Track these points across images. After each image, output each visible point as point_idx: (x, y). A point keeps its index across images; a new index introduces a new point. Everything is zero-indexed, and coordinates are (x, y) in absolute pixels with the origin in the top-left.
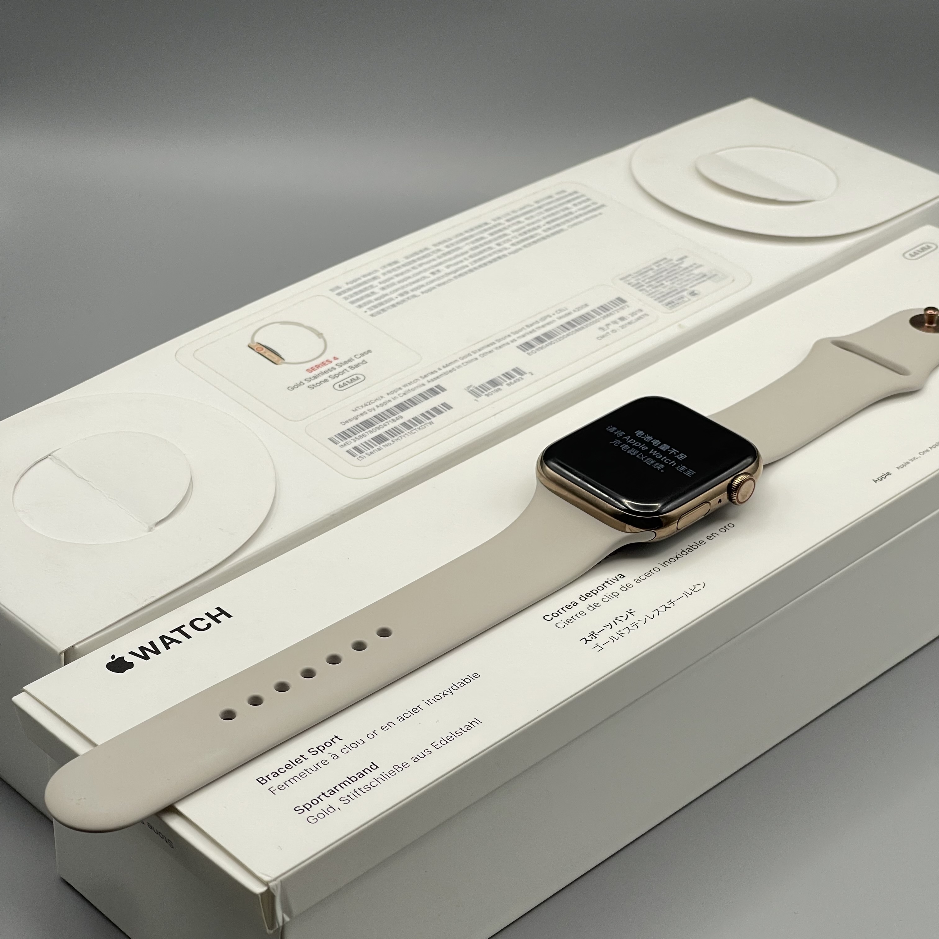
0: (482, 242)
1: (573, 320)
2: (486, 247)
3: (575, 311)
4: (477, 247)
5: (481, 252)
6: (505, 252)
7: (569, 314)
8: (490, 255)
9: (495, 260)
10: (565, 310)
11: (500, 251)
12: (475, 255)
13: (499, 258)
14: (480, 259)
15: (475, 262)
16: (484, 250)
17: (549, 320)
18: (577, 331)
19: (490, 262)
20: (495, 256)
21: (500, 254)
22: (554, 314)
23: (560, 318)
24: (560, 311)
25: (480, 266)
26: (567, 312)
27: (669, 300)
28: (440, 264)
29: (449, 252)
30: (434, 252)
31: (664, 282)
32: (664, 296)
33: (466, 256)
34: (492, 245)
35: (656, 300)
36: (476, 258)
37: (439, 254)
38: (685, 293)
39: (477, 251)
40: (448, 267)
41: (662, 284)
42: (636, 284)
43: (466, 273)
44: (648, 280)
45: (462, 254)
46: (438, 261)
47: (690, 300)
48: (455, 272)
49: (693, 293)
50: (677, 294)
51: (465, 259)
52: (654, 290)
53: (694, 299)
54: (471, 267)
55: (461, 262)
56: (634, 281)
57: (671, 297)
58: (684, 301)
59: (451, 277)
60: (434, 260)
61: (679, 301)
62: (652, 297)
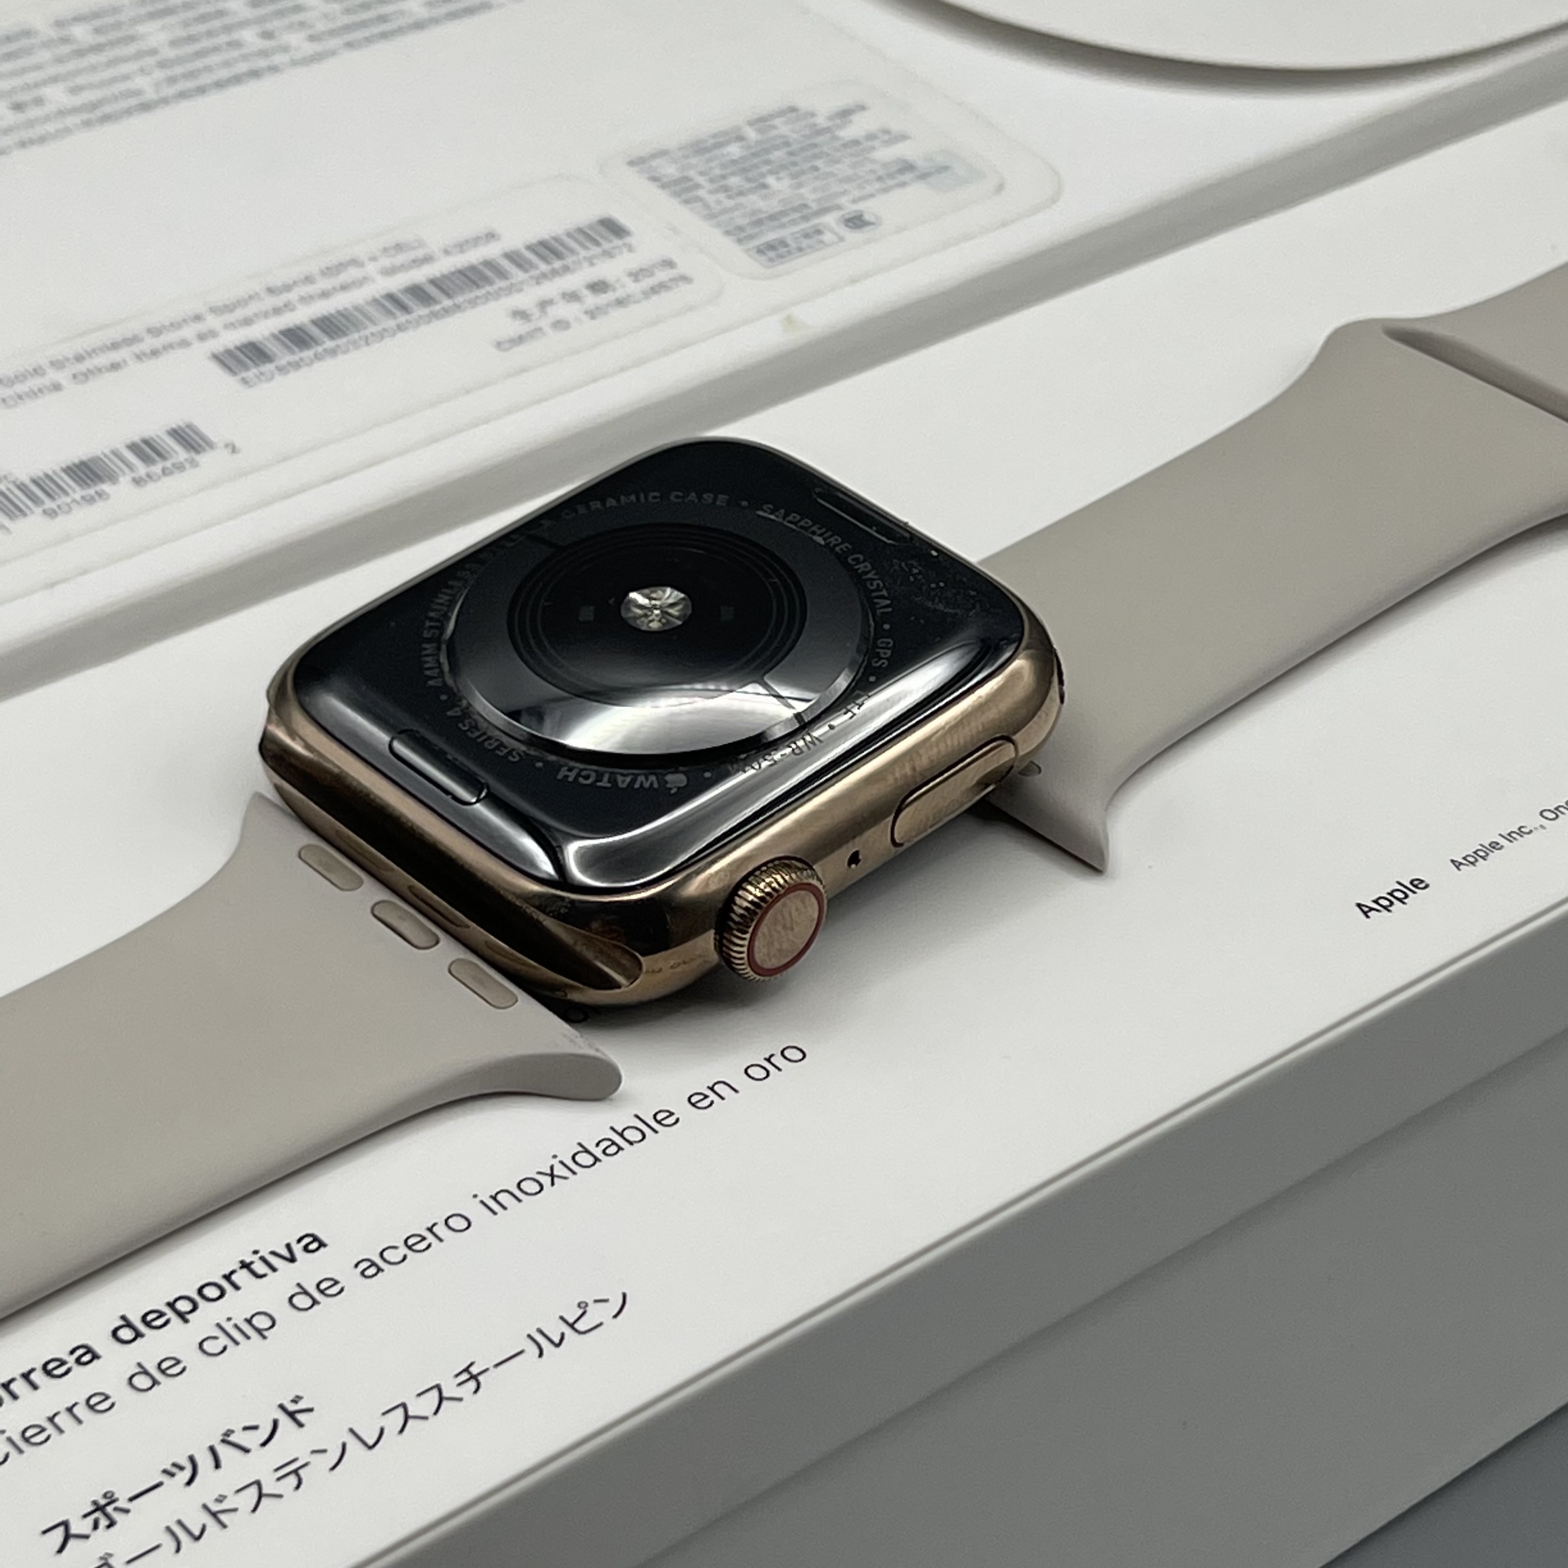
0: (217, 24)
1: (433, 282)
2: (223, 39)
3: (447, 252)
4: (191, 39)
5: (199, 54)
6: (278, 59)
7: (428, 259)
8: (227, 64)
9: (237, 80)
10: (413, 248)
11: (264, 53)
12: (179, 61)
13: (255, 74)
14: (191, 75)
15: (172, 80)
16: (216, 49)
17: (353, 273)
18: (435, 315)
19: (220, 85)
20: (243, 67)
21: (262, 63)
22: (373, 259)
23: (389, 272)
24: (399, 247)
25: (183, 95)
26: (420, 253)
27: (771, 236)
28: (55, 79)
29: (97, 48)
30: (47, 44)
31: (771, 180)
32: (759, 222)
33: (150, 61)
34: (249, 36)
35: (728, 233)
36: (178, 70)
37: (66, 49)
38: (830, 219)
39: (190, 49)
40: (76, 90)
41: (764, 186)
42: (676, 182)
43: (128, 112)
44: (718, 172)
45: (139, 55)
46: (52, 71)
47: (841, 239)
48: (93, 106)
49: (856, 222)
50: (805, 218)
51: (142, 71)
52: (730, 203)
53: (853, 236)
54: (151, 95)
55: (126, 78)
56: (670, 170)
57: (783, 226)
58: (822, 242)
59: (71, 121)
60: (38, 67)
61: (805, 243)
62: (718, 225)
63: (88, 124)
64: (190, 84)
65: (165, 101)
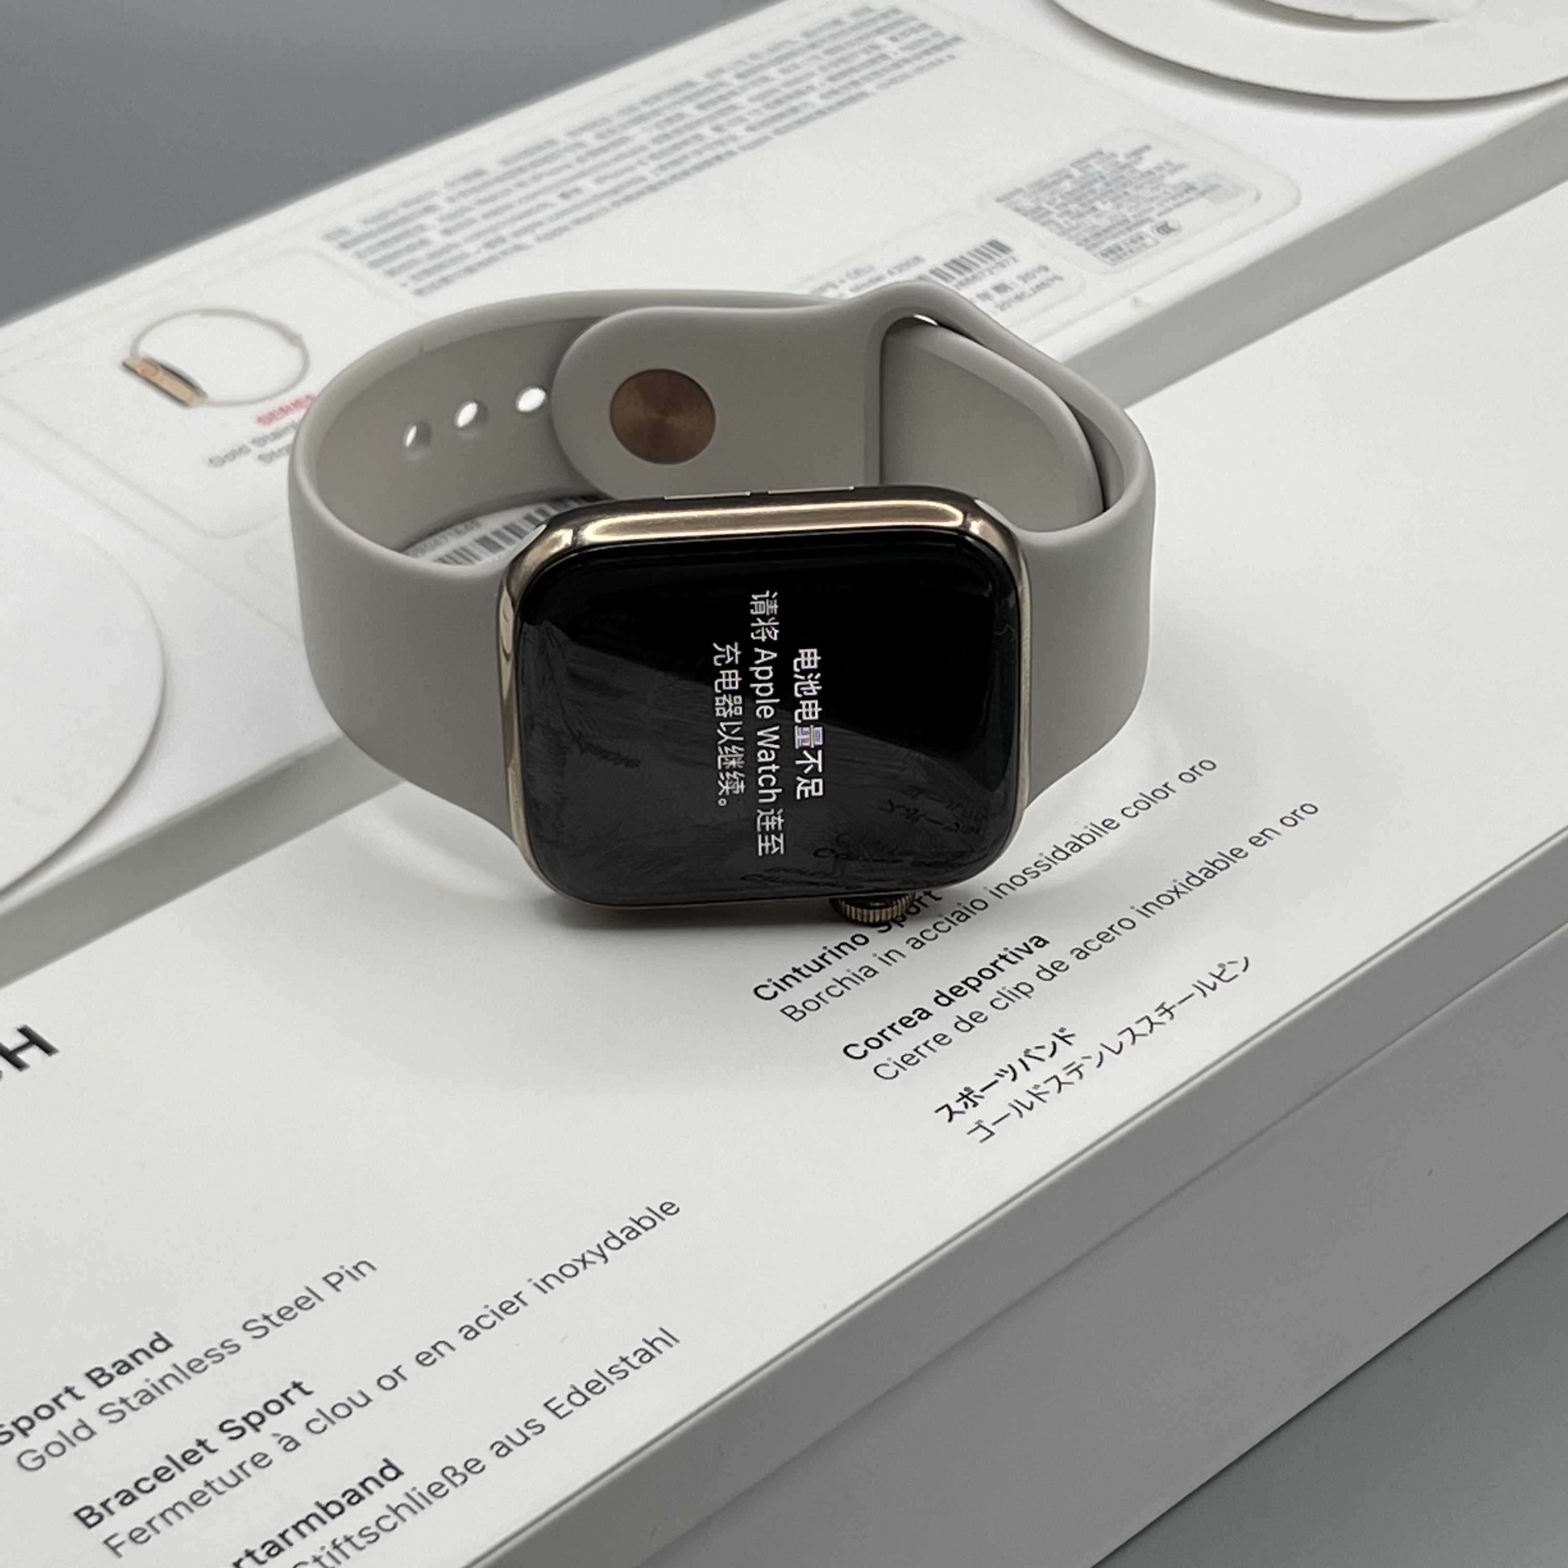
0: (679, 124)
2: (688, 135)
3: (890, 273)
4: (667, 136)
5: (677, 147)
6: (731, 146)
8: (698, 152)
9: (708, 164)
11: (720, 143)
12: (663, 153)
13: (719, 159)
14: (674, 163)
15: (663, 168)
16: (685, 143)
19: (698, 168)
20: (709, 154)
21: (721, 150)
22: (842, 281)
23: (856, 289)
24: (858, 272)
25: (674, 178)
26: (873, 275)
27: (1109, 244)
28: (583, 174)
29: (604, 149)
30: (567, 149)
31: (1098, 204)
32: (1098, 235)
33: (643, 155)
34: (706, 131)
35: (1079, 244)
36: (665, 160)
37: (582, 152)
38: (1146, 229)
39: (666, 145)
40: (600, 181)
41: (1095, 209)
42: (1033, 211)
43: (641, 193)
44: (1060, 201)
45: (634, 152)
46: (580, 167)
47: (1158, 242)
48: (615, 191)
49: (1165, 229)
50: (1129, 229)
51: (641, 163)
52: (1074, 223)
53: (1165, 239)
54: (653, 180)
55: (631, 168)
56: (1026, 203)
57: (1115, 236)
58: (1145, 245)
59: (606, 202)
60: (568, 166)
61: (1133, 246)
62: (1070, 239)
63: (616, 204)
64: (676, 170)
65: (663, 183)
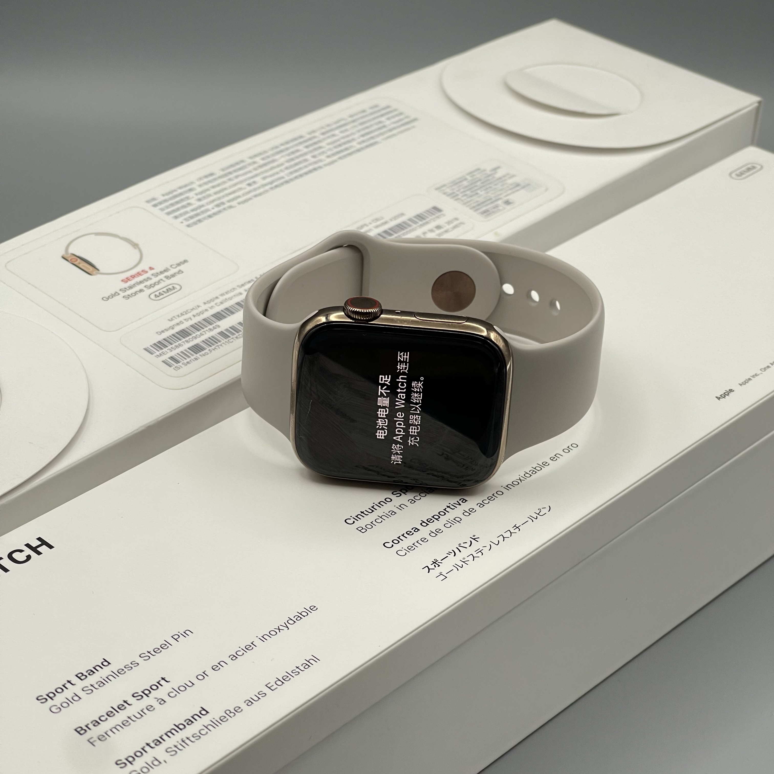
0: (298, 154)
1: (390, 229)
2: (301, 159)
3: (391, 220)
4: (292, 160)
5: (296, 164)
6: (320, 164)
7: (386, 223)
8: (306, 167)
9: (310, 171)
10: (381, 219)
11: (315, 163)
12: (291, 167)
13: (315, 169)
14: (296, 171)
15: (291, 173)
16: (300, 163)
19: (306, 173)
20: (311, 167)
21: (316, 166)
22: (370, 223)
23: (376, 227)
24: (377, 220)
25: (296, 178)
26: (384, 221)
27: (484, 209)
28: (256, 176)
29: (265, 165)
30: (250, 164)
31: (479, 192)
32: (479, 205)
33: (282, 167)
34: (308, 157)
35: (471, 209)
36: (292, 170)
37: (255, 166)
38: (500, 202)
39: (292, 163)
40: (264, 178)
41: (477, 194)
42: (451, 194)
43: (282, 184)
44: (462, 190)
45: (278, 166)
46: (255, 173)
47: (504, 209)
48: (271, 183)
49: (508, 203)
50: (492, 203)
51: (281, 171)
52: (469, 199)
53: (508, 207)
54: (287, 178)
55: (277, 173)
56: (448, 191)
57: (486, 206)
58: (499, 210)
59: (267, 188)
60: (250, 172)
61: (494, 210)
62: (467, 206)
63: (272, 188)
64: (297, 174)
65: (291, 180)
